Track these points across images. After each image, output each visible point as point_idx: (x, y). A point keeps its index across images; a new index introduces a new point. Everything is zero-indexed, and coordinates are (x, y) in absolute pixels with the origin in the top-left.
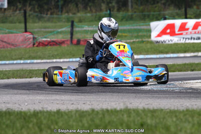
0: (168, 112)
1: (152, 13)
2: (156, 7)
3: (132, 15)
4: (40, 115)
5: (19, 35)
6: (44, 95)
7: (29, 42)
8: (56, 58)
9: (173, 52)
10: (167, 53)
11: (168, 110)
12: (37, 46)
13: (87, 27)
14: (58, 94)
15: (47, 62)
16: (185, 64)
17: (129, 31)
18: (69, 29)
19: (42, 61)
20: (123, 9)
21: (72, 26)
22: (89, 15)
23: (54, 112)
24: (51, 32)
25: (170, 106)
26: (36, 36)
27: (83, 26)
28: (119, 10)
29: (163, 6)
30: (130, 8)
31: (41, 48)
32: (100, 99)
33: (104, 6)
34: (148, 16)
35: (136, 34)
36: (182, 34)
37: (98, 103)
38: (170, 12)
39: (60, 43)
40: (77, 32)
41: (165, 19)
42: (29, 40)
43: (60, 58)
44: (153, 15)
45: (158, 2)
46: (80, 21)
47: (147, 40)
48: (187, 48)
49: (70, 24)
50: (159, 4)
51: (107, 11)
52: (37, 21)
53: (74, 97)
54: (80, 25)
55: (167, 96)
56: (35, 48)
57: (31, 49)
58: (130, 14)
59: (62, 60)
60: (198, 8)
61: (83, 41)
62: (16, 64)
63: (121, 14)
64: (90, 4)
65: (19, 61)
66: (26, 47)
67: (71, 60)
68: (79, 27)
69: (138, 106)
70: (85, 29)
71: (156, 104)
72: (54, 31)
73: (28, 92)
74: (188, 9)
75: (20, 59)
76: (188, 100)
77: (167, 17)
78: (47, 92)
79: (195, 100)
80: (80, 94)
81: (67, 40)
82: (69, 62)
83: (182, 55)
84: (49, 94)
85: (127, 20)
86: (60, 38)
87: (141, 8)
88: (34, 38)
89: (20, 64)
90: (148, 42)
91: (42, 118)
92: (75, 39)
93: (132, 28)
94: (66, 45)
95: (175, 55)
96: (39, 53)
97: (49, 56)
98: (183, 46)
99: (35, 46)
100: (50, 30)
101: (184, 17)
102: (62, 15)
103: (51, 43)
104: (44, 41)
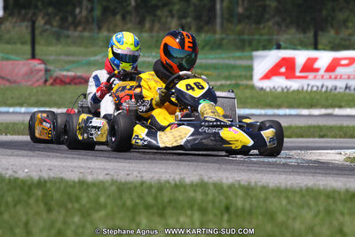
1: (257, 37)
2: (264, 28)
3: (222, 39)
5: (21, 62)
6: (59, 159)
7: (37, 77)
9: (290, 106)
10: (279, 107)
12: (52, 84)
14: (82, 158)
16: (310, 127)
17: (215, 67)
20: (206, 28)
22: (145, 35)
24: (77, 62)
26: (51, 67)
28: (199, 30)
29: (276, 27)
30: (218, 28)
31: (57, 87)
32: (157, 169)
34: (250, 43)
35: (226, 73)
36: (306, 77)
38: (288, 36)
41: (279, 47)
42: (37, 73)
44: (259, 41)
45: (268, 20)
47: (245, 82)
48: (315, 101)
50: (270, 23)
52: (55, 41)
53: (112, 164)
56: (48, 88)
57: (39, 89)
58: (218, 36)
60: (337, 33)
62: (13, 113)
65: (18, 109)
66: (32, 85)
73: (31, 153)
74: (320, 33)
75: (21, 105)
77: (282, 44)
79: (324, 178)
80: (122, 160)
83: (305, 112)
85: (212, 49)
87: (239, 28)
88: (47, 71)
89: (20, 113)
90: (247, 87)
93: (221, 62)
95: (293, 112)
96: (54, 97)
98: (308, 97)
99: (48, 83)
100: (75, 59)
101: (312, 46)
102: (98, 33)
103: (76, 81)
104: (63, 76)
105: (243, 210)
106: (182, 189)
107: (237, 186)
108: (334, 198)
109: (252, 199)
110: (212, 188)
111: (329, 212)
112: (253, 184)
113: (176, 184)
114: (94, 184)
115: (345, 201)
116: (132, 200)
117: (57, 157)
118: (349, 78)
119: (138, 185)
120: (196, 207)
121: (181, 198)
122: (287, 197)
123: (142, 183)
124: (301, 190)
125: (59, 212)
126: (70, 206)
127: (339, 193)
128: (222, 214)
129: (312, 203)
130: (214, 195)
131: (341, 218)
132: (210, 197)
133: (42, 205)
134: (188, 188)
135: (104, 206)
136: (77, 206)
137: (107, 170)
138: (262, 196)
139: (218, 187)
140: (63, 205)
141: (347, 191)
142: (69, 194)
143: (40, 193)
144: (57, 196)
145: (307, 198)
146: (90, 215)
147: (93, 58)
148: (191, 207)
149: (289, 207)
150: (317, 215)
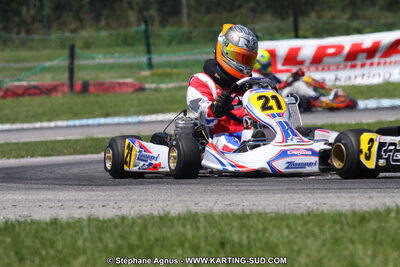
0: (271, 219)
3: (190, 33)
4: (17, 230)
8: (41, 121)
11: (273, 215)
12: (3, 97)
13: (101, 56)
14: (49, 189)
15: (23, 129)
17: (185, 65)
18: (66, 63)
19: (14, 126)
20: (171, 20)
21: (72, 56)
22: (104, 33)
23: (46, 223)
24: (29, 69)
25: (274, 207)
27: (93, 55)
28: (163, 24)
29: (250, 14)
30: (185, 18)
31: (9, 101)
32: (135, 197)
33: (132, 16)
36: (289, 71)
37: (130, 205)
38: (265, 25)
39: (50, 90)
40: (82, 68)
43: (50, 120)
45: (240, 6)
46: (87, 46)
49: (66, 52)
50: (244, 10)
51: (139, 25)
54: (86, 53)
55: (268, 188)
58: (185, 29)
59: (52, 124)
60: (319, 17)
61: (94, 85)
63: (168, 31)
64: (105, 12)
67: (71, 123)
68: (85, 58)
69: (212, 210)
70: (97, 61)
71: (246, 203)
72: (34, 68)
74: (300, 19)
76: (310, 195)
77: (259, 35)
78: (27, 186)
81: (62, 85)
82: (68, 127)
84: (32, 189)
85: (180, 43)
86: (47, 80)
87: (207, 18)
91: (23, 235)
92: (78, 83)
93: (191, 57)
94: (60, 95)
97: (27, 117)
100: (26, 65)
101: (293, 34)
102: (49, 34)
103: (30, 92)
104: (15, 86)
105: (241, 245)
106: (170, 224)
107: (230, 215)
108: (341, 222)
109: (249, 231)
110: (202, 220)
111: (336, 241)
112: (247, 212)
113: (160, 218)
114: (69, 224)
115: (354, 227)
116: (115, 242)
117: (20, 188)
118: (338, 68)
119: (119, 221)
120: (187, 245)
121: (169, 235)
122: (288, 227)
123: (123, 218)
124: (302, 215)
125: (33, 262)
126: (44, 253)
127: (346, 216)
128: (217, 252)
129: (317, 230)
130: (205, 228)
131: (351, 247)
132: (202, 231)
133: (12, 254)
134: (175, 222)
135: (84, 251)
136: (52, 252)
137: (79, 201)
138: (260, 226)
139: (209, 218)
140: (36, 253)
141: (354, 213)
142: (42, 239)
143: (8, 240)
144: (28, 242)
145: (311, 225)
146: (68, 263)
147: (47, 64)
148: (182, 245)
149: (292, 237)
150: (324, 244)
